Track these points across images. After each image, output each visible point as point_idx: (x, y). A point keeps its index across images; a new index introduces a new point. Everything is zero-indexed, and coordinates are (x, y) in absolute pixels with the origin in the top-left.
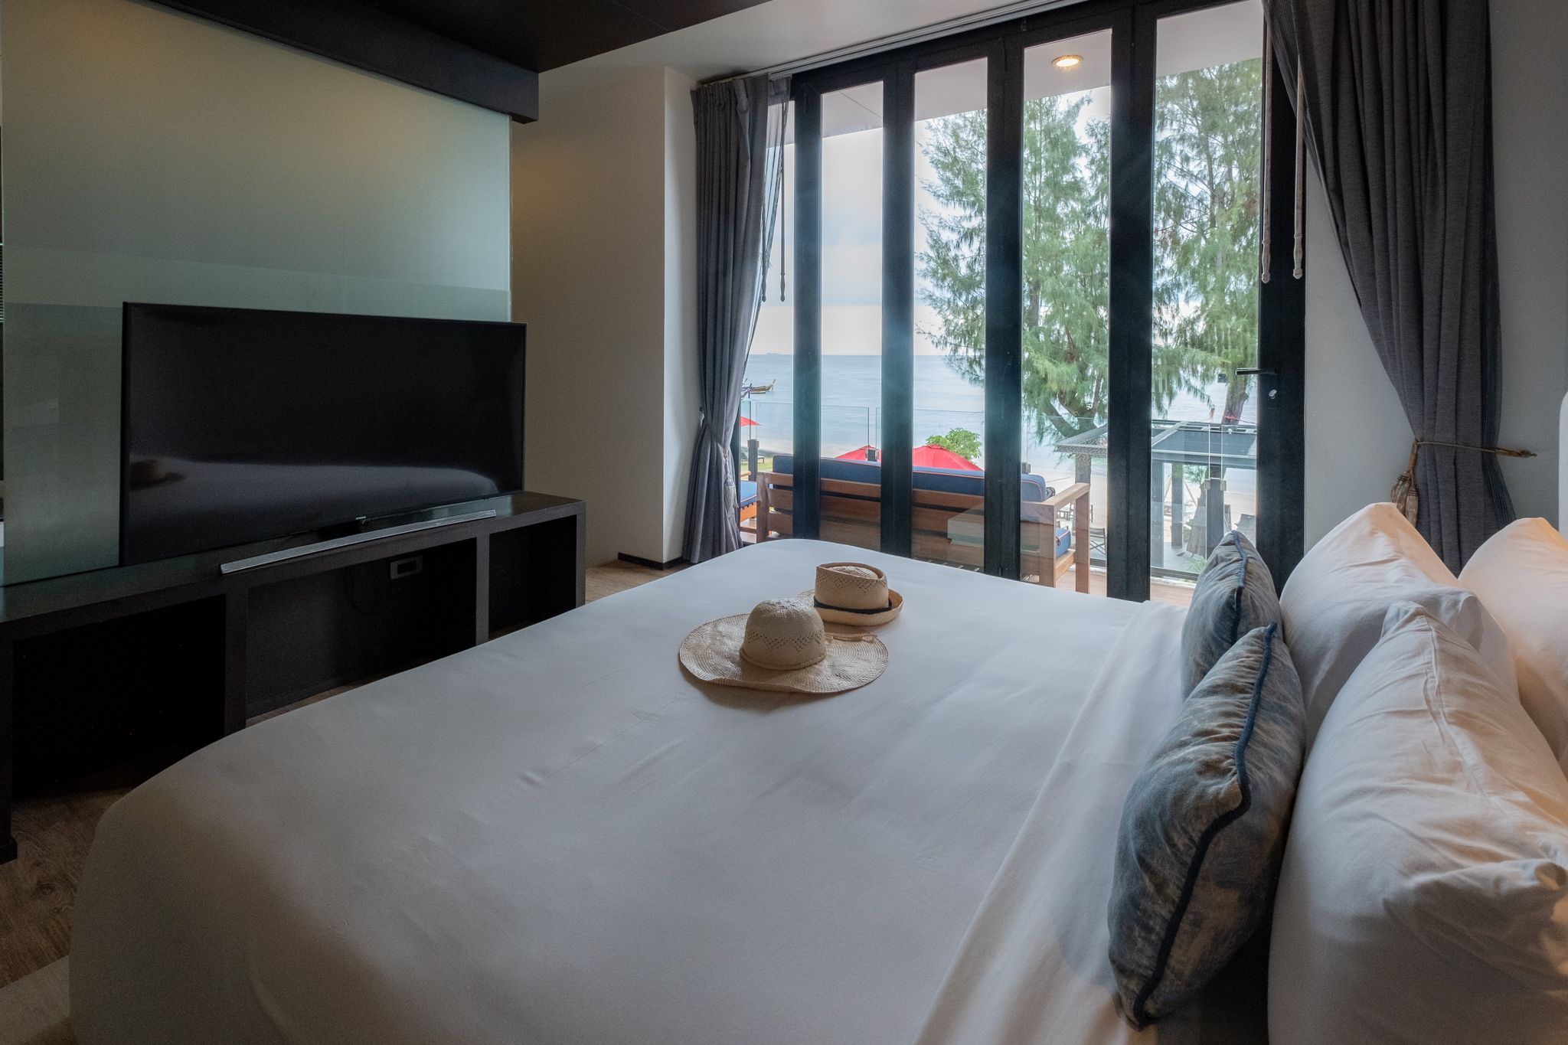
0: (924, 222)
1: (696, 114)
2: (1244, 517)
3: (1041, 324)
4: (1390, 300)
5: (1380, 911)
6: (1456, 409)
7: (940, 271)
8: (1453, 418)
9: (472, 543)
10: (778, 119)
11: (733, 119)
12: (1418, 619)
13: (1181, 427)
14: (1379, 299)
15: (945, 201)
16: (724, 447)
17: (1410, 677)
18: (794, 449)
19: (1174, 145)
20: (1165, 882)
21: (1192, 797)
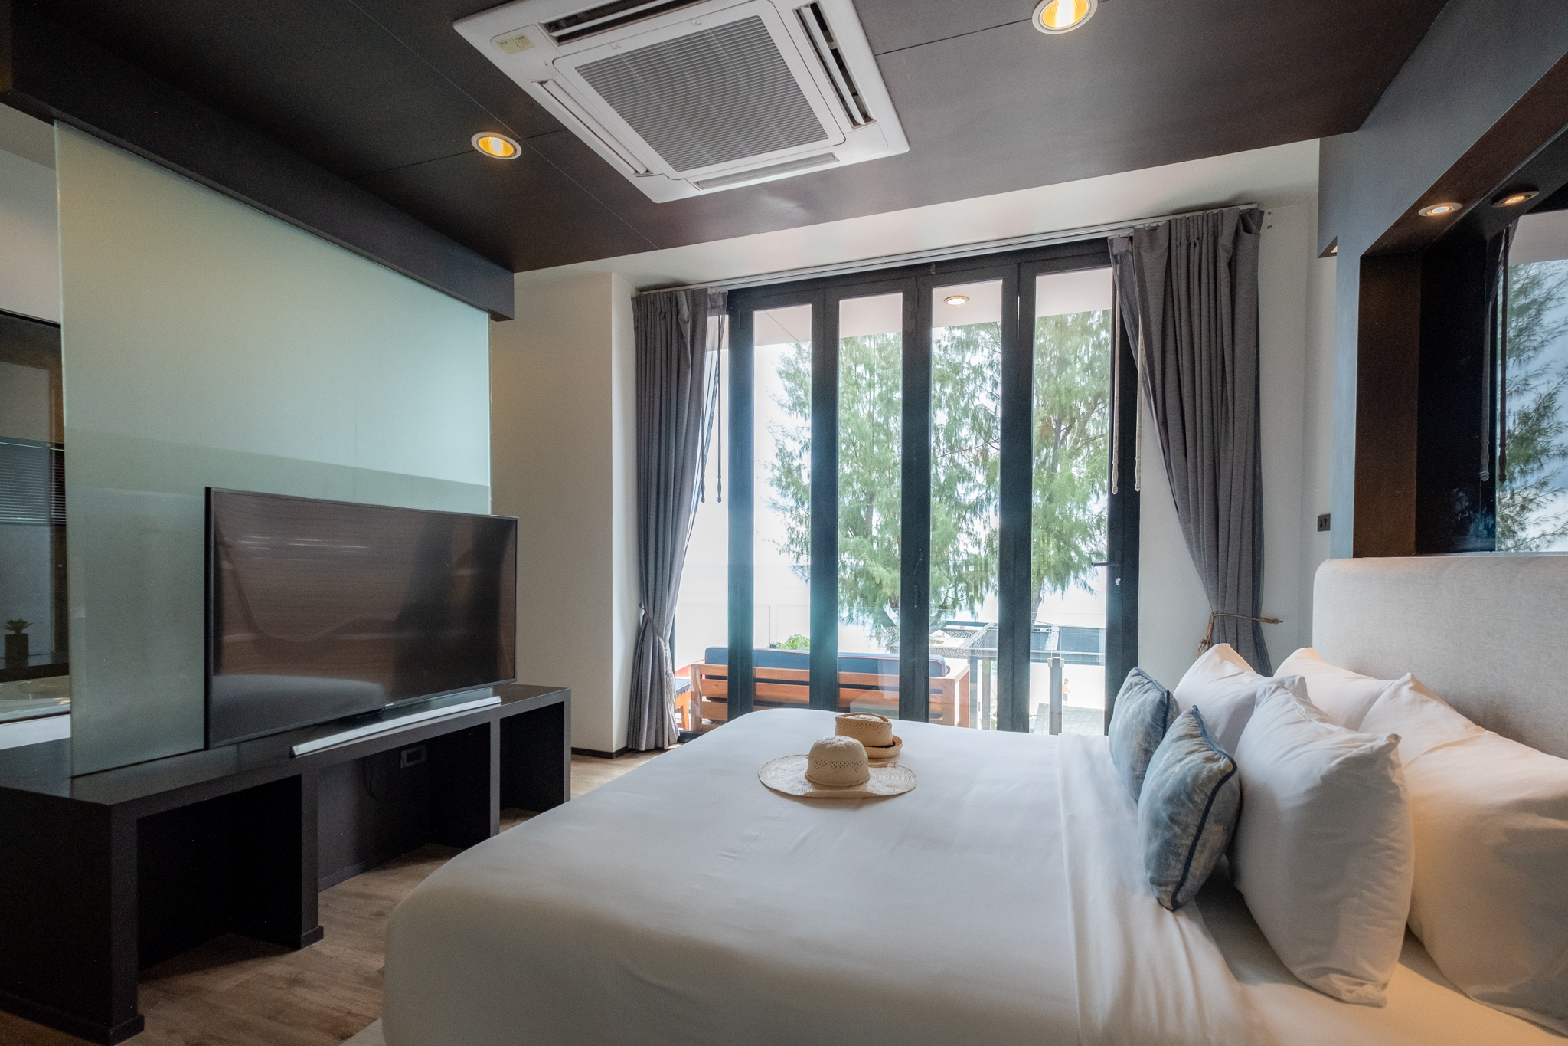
0: (771, 431)
1: (637, 320)
2: (1041, 706)
3: (875, 532)
4: (1198, 509)
5: (1319, 780)
6: (1238, 590)
7: (784, 480)
8: (1236, 596)
9: (487, 726)
10: (714, 333)
11: (674, 327)
12: (1279, 689)
13: (990, 628)
14: (1191, 508)
15: (788, 411)
16: (665, 641)
17: (1289, 711)
18: (729, 642)
19: (984, 369)
20: (1187, 826)
21: (1205, 773)
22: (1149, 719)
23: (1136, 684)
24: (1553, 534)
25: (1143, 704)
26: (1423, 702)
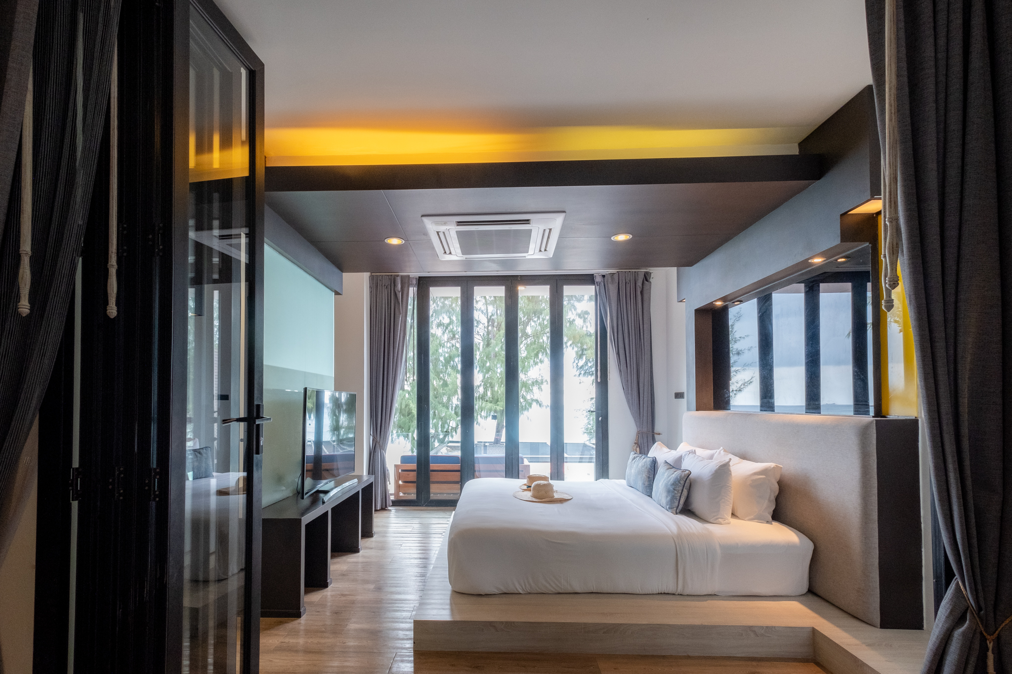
1: (371, 288)
6: (647, 422)
11: (393, 293)
18: (417, 453)
20: (679, 491)
21: (683, 475)
22: (649, 466)
23: (637, 457)
24: (736, 391)
25: (646, 462)
26: (727, 454)
